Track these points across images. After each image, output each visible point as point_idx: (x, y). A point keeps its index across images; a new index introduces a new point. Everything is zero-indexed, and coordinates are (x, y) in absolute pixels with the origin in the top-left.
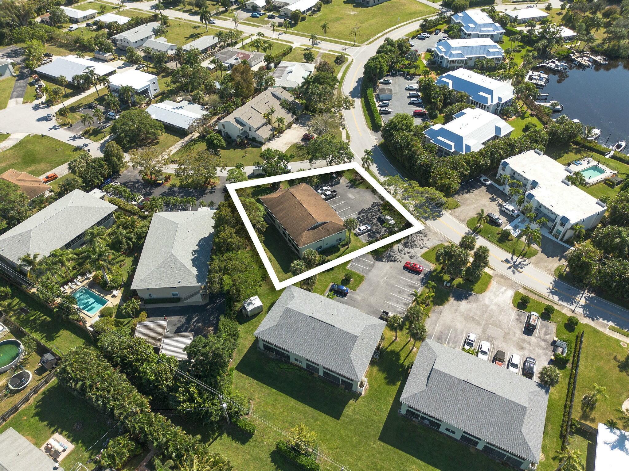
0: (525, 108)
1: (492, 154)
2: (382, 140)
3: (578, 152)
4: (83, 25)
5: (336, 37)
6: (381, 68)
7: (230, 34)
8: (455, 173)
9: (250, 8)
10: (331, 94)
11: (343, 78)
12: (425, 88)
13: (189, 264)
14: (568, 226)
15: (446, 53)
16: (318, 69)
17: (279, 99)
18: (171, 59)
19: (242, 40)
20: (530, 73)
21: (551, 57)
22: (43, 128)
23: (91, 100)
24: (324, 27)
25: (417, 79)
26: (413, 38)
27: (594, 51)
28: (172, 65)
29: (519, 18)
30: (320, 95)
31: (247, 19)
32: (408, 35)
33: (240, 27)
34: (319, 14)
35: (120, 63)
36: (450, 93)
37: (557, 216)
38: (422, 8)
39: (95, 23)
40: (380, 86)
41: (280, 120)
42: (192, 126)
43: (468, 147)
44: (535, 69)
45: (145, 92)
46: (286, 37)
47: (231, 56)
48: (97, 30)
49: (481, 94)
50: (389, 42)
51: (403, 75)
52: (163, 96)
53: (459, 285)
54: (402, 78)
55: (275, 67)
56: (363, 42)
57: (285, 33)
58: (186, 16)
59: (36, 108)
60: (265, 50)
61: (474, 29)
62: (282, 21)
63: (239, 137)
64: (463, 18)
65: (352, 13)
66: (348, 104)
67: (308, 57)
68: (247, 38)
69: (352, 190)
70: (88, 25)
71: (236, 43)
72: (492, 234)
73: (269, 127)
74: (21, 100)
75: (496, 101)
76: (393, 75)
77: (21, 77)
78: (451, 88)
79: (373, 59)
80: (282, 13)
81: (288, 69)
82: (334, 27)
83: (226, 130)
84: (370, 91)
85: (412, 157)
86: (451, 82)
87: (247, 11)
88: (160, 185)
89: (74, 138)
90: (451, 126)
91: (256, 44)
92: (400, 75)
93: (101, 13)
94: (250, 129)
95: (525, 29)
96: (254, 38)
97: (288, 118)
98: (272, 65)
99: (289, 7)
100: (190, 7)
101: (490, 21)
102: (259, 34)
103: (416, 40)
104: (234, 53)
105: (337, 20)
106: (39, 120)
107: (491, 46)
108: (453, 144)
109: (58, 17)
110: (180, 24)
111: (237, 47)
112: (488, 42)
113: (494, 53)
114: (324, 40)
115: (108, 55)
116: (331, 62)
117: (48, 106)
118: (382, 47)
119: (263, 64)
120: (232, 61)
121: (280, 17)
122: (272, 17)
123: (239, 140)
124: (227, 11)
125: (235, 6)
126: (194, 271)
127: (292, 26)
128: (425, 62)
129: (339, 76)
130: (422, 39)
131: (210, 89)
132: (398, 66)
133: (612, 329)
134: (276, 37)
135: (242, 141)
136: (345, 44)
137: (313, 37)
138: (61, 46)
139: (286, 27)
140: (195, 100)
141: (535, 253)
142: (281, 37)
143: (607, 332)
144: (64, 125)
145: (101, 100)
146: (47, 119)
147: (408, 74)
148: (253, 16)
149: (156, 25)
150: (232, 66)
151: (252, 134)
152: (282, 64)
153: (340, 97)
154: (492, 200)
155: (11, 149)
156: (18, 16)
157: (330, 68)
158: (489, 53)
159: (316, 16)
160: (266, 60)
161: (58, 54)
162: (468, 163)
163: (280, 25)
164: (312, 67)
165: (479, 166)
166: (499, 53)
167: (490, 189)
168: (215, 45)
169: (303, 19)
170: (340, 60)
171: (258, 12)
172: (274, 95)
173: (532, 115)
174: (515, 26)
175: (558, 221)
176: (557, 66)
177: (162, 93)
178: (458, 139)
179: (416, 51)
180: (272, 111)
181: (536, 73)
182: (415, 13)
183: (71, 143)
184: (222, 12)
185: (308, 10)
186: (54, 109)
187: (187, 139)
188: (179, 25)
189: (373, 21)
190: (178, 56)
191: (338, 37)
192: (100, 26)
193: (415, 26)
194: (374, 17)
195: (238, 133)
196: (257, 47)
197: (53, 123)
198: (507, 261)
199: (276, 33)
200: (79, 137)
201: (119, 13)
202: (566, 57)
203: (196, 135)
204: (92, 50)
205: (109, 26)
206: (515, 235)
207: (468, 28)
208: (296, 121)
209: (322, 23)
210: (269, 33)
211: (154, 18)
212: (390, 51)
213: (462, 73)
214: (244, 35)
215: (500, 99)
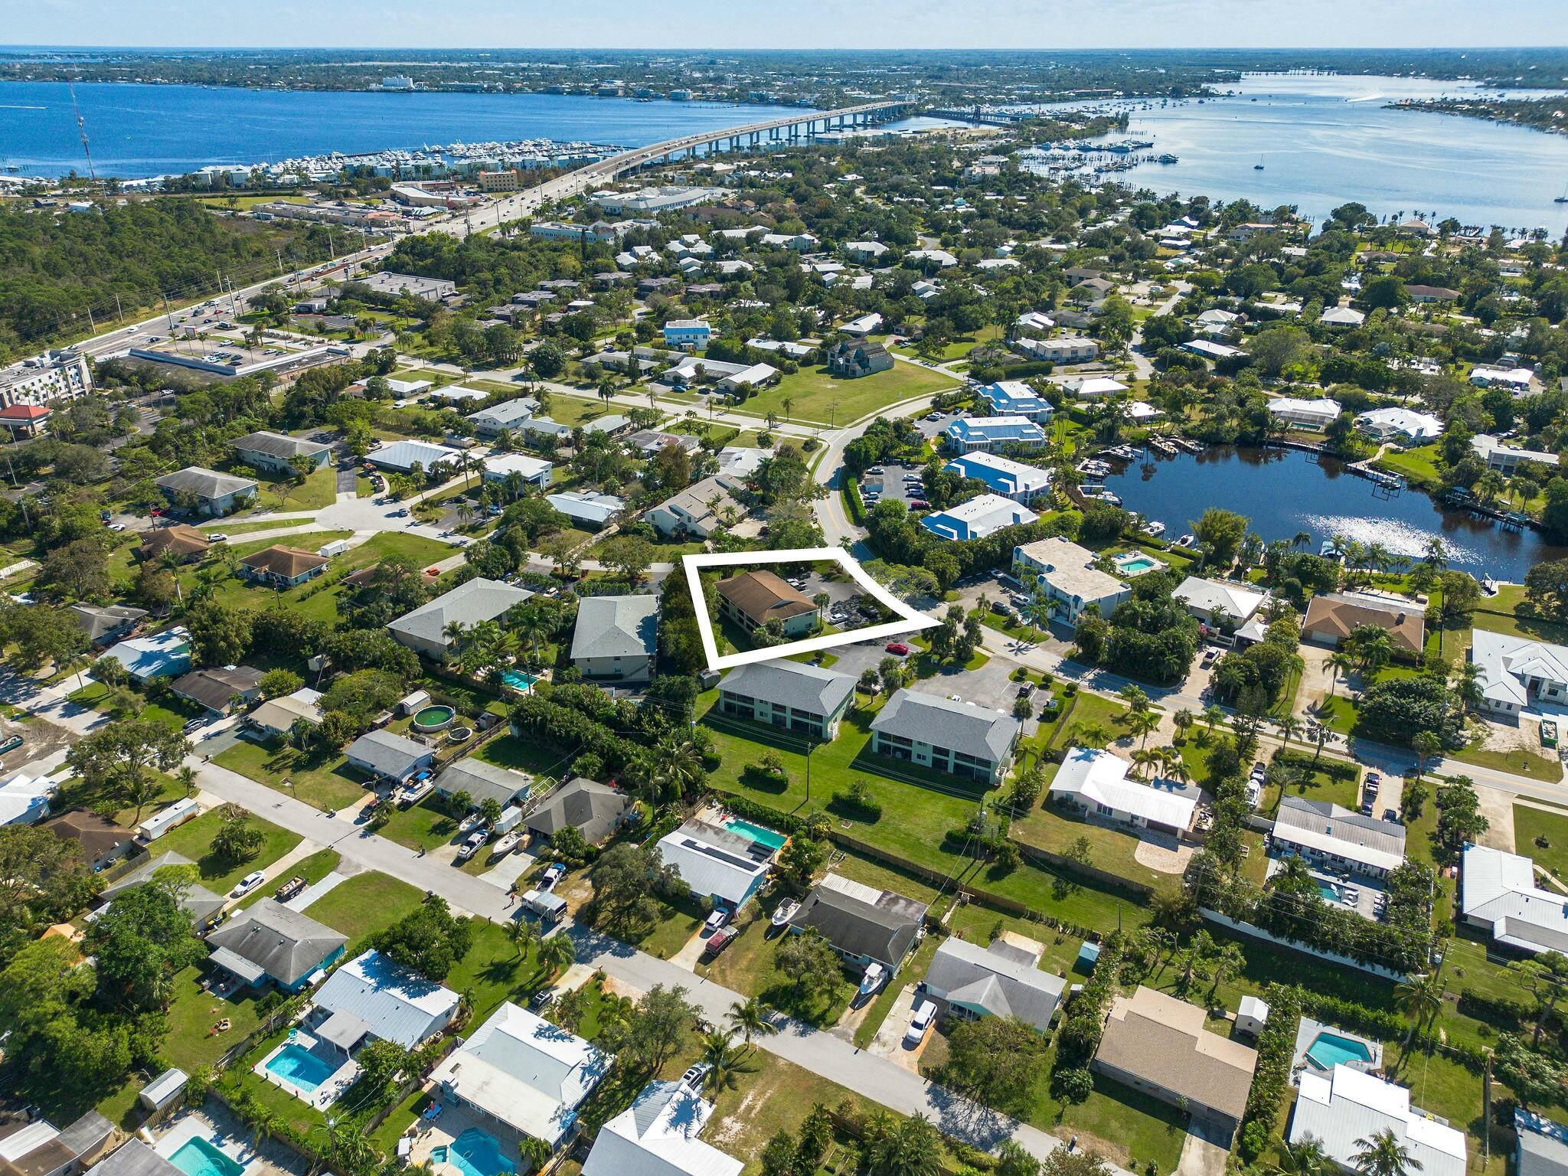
0: (1068, 499)
1: (1003, 540)
2: (868, 535)
3: (1126, 545)
4: (414, 401)
5: (804, 418)
6: (867, 452)
7: (647, 413)
8: (953, 558)
9: (671, 379)
10: (798, 481)
11: (814, 467)
12: (928, 476)
13: (636, 637)
14: (1081, 606)
15: (962, 435)
16: (778, 454)
17: (726, 487)
18: (567, 443)
19: (664, 421)
20: (1086, 461)
21: (1119, 442)
22: (399, 525)
23: (456, 493)
24: (786, 403)
25: (922, 468)
26: (921, 418)
27: (1187, 435)
28: (567, 452)
29: (1081, 392)
30: (782, 481)
31: (666, 395)
32: (913, 415)
33: (659, 405)
34: (778, 388)
35: (486, 450)
36: (961, 481)
37: (1068, 596)
38: (938, 381)
39: (433, 399)
40: (867, 476)
41: (730, 510)
42: (608, 519)
43: (974, 534)
44: (1094, 456)
45: (536, 481)
46: (728, 418)
47: (651, 441)
48: (437, 408)
49: (1002, 480)
50: (881, 422)
51: (901, 463)
52: (559, 488)
53: (950, 663)
54: (899, 467)
55: (716, 454)
56: (846, 423)
57: (727, 412)
58: (571, 391)
59: (379, 502)
60: (699, 433)
61: (1006, 406)
62: (721, 396)
63: (675, 529)
64: (994, 393)
65: (830, 386)
66: (820, 492)
67: (764, 441)
68: (671, 418)
69: (826, 584)
70: (421, 402)
71: (654, 425)
72: (997, 623)
73: (715, 519)
74: (353, 494)
75: (1021, 489)
76: (886, 464)
77: (343, 467)
78: (963, 475)
79: (857, 441)
80: (721, 387)
81: (736, 456)
82: (799, 405)
83: (657, 522)
84: (852, 482)
85: (903, 545)
86: (963, 469)
87: (666, 383)
88: (576, 579)
89: (445, 535)
90: (953, 513)
91: (687, 426)
92: (897, 464)
93: (436, 386)
94: (689, 519)
95: (1082, 407)
96: (682, 418)
97: (740, 510)
98: (712, 451)
99: (731, 378)
100: (576, 378)
101: (1032, 395)
102: (689, 413)
103: (924, 421)
104: (656, 436)
105: (805, 395)
106: (388, 516)
107: (1026, 427)
108: (955, 532)
109: (379, 390)
110: (564, 401)
111: (656, 430)
112: (1023, 421)
113: (1029, 435)
114: (787, 421)
115: (466, 439)
116: (798, 447)
117: (396, 501)
118: (869, 428)
119: (699, 450)
120: (653, 446)
121: (717, 391)
122: (705, 392)
123: (674, 533)
124: (633, 383)
125: (646, 377)
126: (642, 642)
127: (737, 403)
128: (934, 448)
129: (809, 466)
130: (934, 420)
131: (626, 477)
132: (894, 453)
133: (1117, 697)
134: (714, 418)
135: (679, 534)
136: (818, 427)
137: (770, 418)
138: (388, 428)
139: (728, 404)
140: (609, 491)
141: (1047, 638)
142: (721, 418)
143: (1112, 699)
144: (427, 521)
145: (474, 493)
146: (401, 514)
147: (908, 462)
148: (675, 391)
149: (531, 401)
150: (652, 453)
151: (691, 527)
152: (726, 450)
153: (810, 484)
154: (1004, 592)
155: (363, 546)
156: (326, 390)
157: (796, 454)
158: (1022, 435)
159: (772, 390)
160: (702, 444)
161: (389, 439)
162: (971, 550)
163: (720, 402)
164: (769, 453)
165: (987, 554)
166: (1038, 435)
167: (1002, 582)
168: (624, 428)
169: (754, 394)
170: (810, 446)
171: (684, 385)
172: (718, 483)
173: (1075, 508)
174: (1073, 403)
175: (1072, 603)
176: (1126, 453)
177: (557, 485)
178: (961, 526)
179: (922, 435)
180: (718, 499)
181: (1094, 462)
182: (926, 386)
183: (442, 539)
184: (628, 385)
185: (761, 382)
186: (407, 504)
187: (602, 534)
188: (562, 402)
189: (861, 397)
190: (575, 441)
191: (807, 418)
192: (440, 403)
193: (925, 404)
194: (862, 391)
195: (674, 524)
196: (688, 429)
197: (410, 519)
198: (1010, 645)
199: (714, 413)
200: (451, 534)
201: (464, 385)
202: (1144, 443)
203: (614, 528)
204: (440, 434)
205: (460, 404)
206: (1025, 623)
207: (998, 405)
208: (750, 514)
209: (783, 399)
210: (703, 414)
211: (524, 393)
212: (882, 433)
213: (978, 457)
214: (665, 416)
215: (1027, 486)
